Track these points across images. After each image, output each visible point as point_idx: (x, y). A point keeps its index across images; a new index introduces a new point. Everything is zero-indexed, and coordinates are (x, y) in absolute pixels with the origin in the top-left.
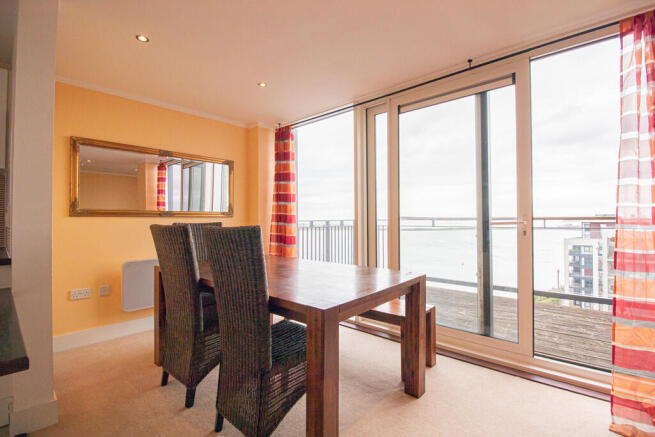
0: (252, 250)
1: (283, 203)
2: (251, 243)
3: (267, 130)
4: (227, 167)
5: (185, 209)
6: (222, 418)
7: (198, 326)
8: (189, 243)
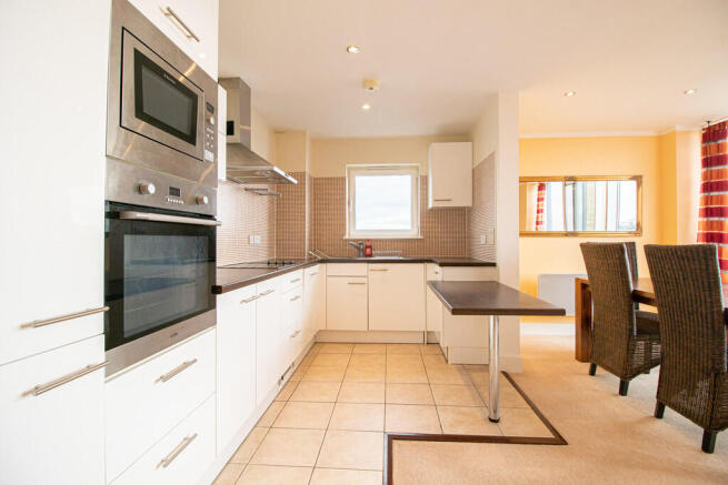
0: (707, 265)
1: (716, 219)
2: (705, 259)
3: (688, 133)
4: (634, 183)
5: (570, 229)
6: (663, 407)
7: (631, 330)
8: (624, 259)
